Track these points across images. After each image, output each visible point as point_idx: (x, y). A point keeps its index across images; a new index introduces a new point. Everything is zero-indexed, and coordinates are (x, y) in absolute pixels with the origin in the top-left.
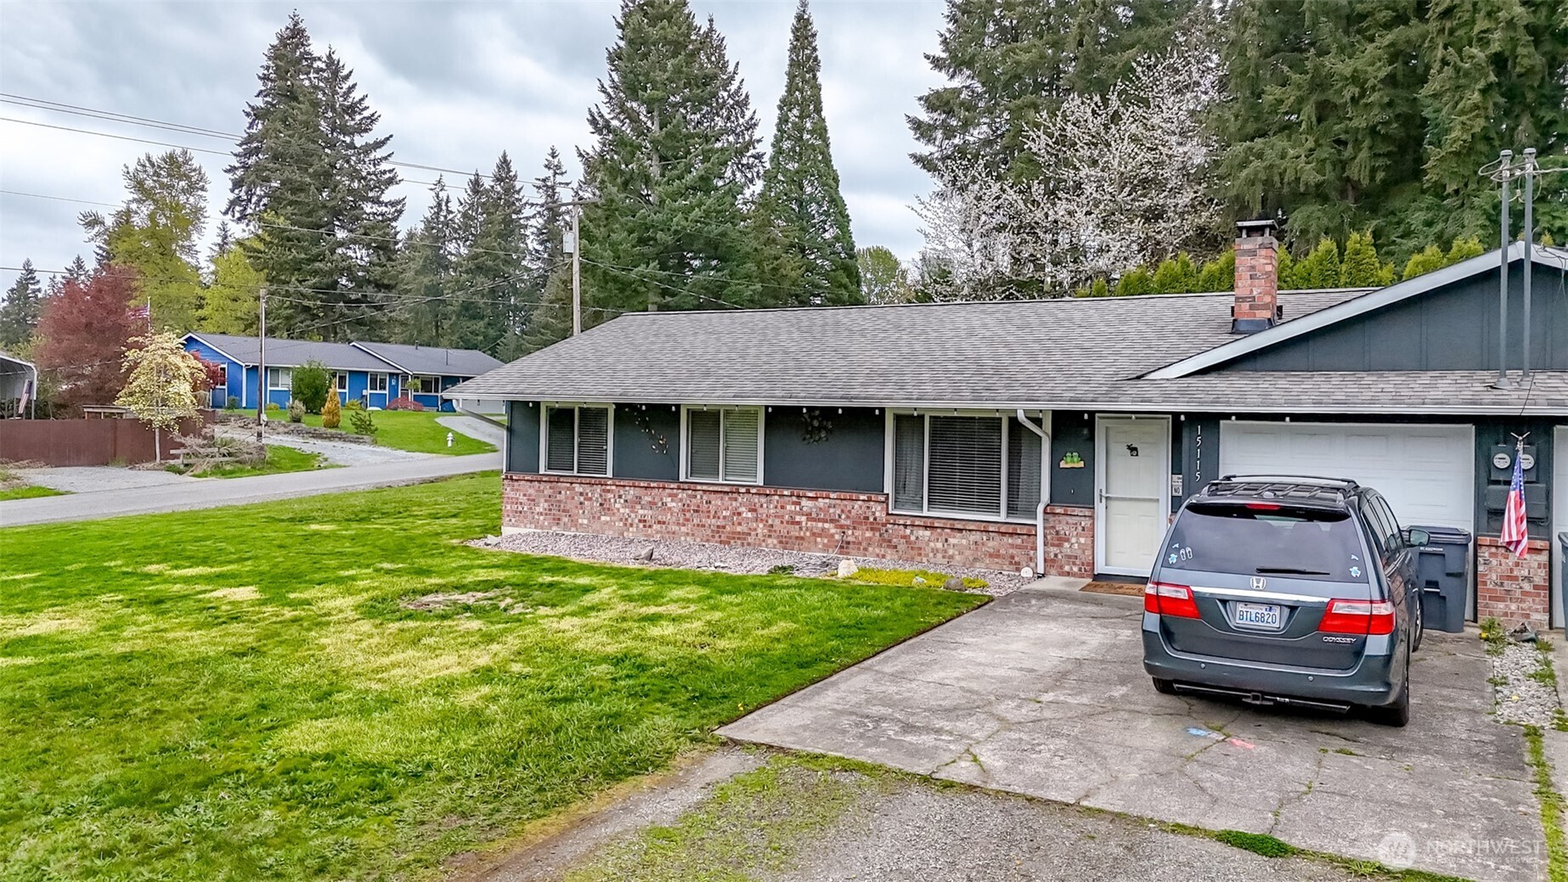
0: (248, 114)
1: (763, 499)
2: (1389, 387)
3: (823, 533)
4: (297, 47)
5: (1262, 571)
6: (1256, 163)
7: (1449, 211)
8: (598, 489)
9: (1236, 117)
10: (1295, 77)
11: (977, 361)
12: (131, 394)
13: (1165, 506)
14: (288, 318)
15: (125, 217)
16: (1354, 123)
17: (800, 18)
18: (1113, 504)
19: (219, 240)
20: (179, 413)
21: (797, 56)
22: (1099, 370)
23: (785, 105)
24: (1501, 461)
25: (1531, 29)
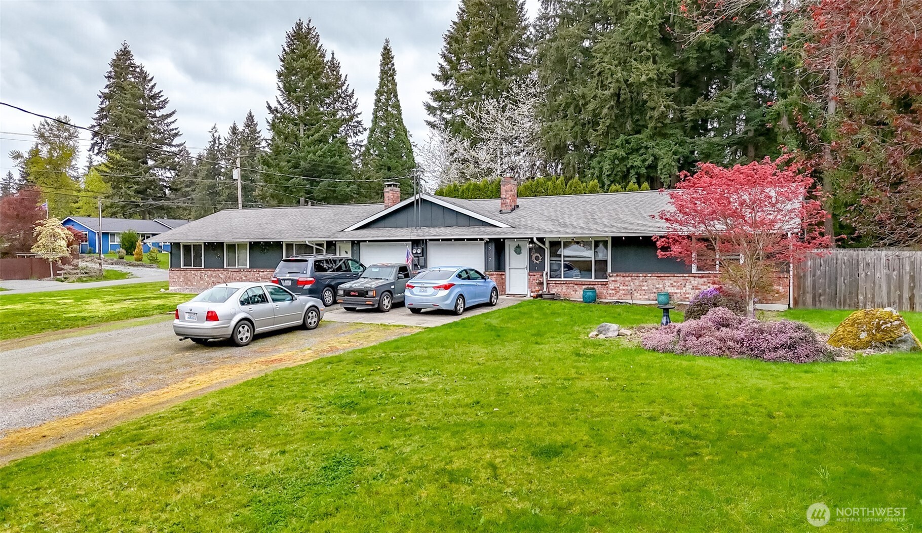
0: (100, 97)
1: (249, 273)
2: (393, 232)
4: (126, 60)
8: (199, 272)
12: (38, 247)
14: (123, 207)
15: (35, 153)
17: (385, 48)
19: (88, 164)
20: (61, 255)
21: (384, 68)
23: (379, 93)
24: (414, 251)
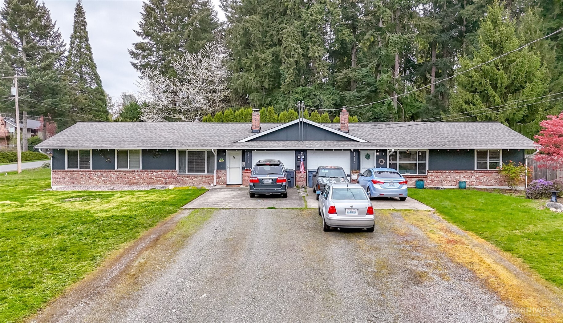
1: (142, 173)
2: (282, 144)
3: (160, 180)
5: (268, 174)
6: (241, 80)
7: (287, 98)
8: (88, 173)
9: (235, 65)
10: (250, 57)
11: (198, 138)
13: (241, 169)
16: (264, 72)
18: (231, 169)
21: (78, 19)
22: (227, 140)
23: (72, 37)
24: (299, 157)
25: (303, 55)
